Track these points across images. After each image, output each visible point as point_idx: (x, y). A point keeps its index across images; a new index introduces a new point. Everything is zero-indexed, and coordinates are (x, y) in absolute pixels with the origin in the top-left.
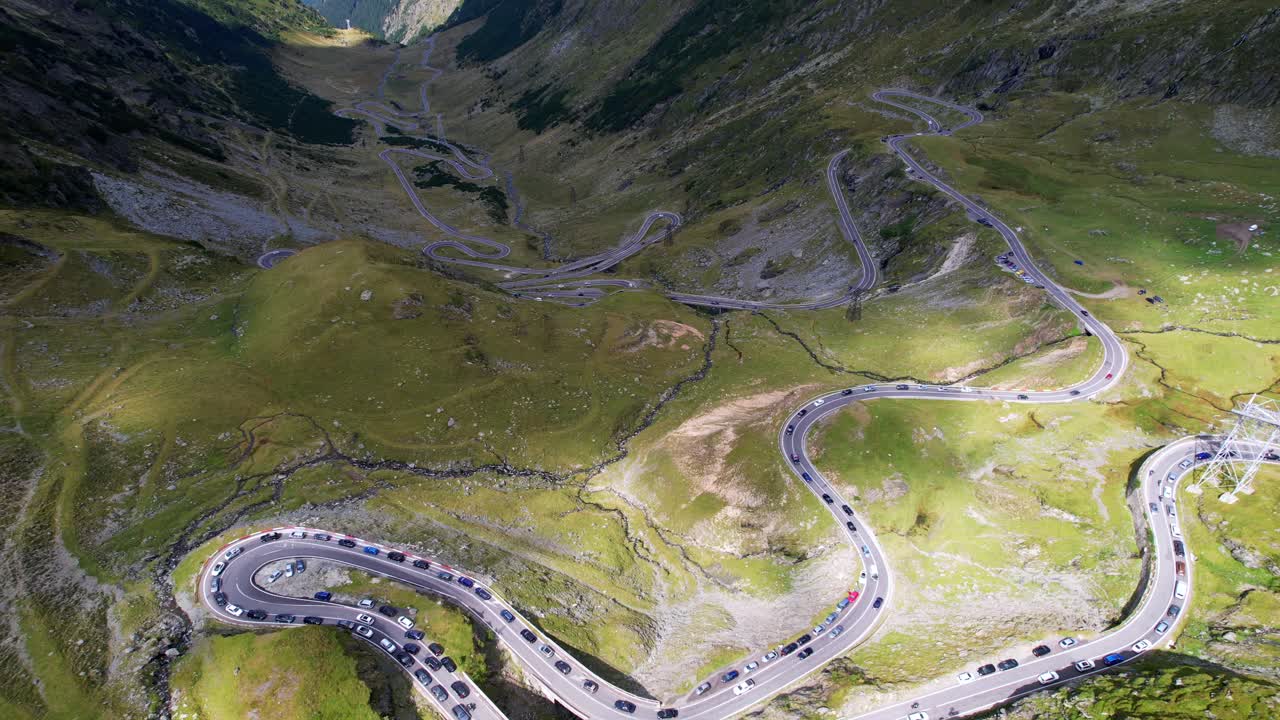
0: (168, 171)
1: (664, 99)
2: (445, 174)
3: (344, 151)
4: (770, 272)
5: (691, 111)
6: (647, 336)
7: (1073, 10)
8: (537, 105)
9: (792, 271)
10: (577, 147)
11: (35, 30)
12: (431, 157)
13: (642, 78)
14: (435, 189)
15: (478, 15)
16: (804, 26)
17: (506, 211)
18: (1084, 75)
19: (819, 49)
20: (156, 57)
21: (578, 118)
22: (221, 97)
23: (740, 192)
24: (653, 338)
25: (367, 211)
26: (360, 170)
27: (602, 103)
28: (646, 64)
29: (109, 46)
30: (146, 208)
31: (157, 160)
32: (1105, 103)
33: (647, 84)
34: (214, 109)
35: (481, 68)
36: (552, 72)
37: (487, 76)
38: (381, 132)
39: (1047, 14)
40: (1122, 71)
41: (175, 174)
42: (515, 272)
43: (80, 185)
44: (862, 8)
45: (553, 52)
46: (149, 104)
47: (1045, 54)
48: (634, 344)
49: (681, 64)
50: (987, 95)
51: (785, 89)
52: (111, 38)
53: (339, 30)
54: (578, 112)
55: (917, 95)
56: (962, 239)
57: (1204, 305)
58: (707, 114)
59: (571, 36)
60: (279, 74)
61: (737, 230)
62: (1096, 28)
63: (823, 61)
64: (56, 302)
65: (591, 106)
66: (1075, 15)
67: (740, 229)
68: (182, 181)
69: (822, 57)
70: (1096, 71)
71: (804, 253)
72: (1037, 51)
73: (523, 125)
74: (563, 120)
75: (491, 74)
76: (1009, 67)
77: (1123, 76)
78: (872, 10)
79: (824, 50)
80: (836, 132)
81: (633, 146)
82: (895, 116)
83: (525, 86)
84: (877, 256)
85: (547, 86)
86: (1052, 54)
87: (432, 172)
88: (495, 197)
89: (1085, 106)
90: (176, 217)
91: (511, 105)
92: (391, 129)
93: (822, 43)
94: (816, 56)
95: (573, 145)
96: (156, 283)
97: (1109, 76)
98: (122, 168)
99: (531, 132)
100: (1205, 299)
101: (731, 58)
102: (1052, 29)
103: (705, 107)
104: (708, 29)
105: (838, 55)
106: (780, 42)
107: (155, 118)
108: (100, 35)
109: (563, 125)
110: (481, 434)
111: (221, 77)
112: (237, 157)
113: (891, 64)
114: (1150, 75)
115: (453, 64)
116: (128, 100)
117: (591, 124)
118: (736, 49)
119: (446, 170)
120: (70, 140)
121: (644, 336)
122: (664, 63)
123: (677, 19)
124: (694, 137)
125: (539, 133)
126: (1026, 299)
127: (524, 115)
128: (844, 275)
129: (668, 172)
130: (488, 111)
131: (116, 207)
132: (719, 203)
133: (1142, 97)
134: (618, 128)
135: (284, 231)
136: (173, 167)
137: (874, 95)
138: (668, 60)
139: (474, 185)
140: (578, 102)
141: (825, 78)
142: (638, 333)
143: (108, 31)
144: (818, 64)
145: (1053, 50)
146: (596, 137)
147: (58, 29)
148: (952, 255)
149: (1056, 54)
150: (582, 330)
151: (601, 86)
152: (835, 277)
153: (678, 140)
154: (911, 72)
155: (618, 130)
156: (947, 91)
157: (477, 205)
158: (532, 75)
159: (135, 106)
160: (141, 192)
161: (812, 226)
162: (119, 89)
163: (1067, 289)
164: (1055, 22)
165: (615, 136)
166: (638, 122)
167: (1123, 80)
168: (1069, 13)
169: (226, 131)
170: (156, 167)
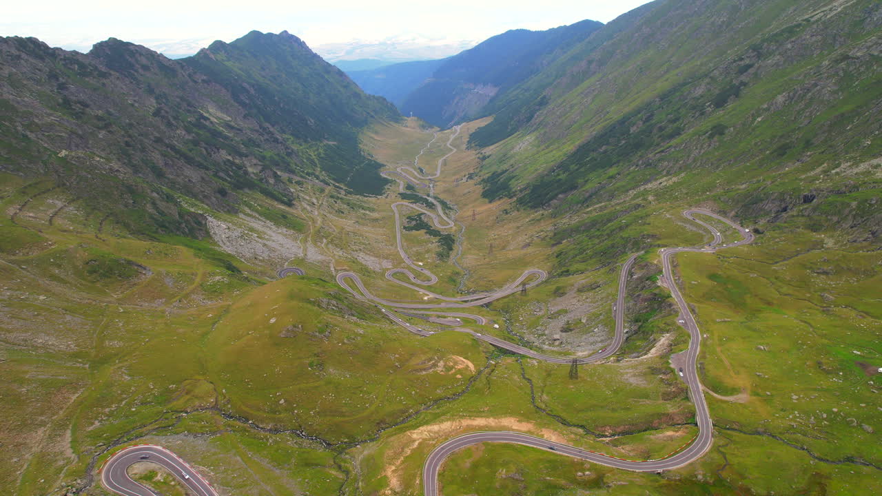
0: (254, 214)
1: (564, 192)
2: (424, 223)
3: (372, 200)
4: (566, 329)
5: (578, 203)
6: (437, 366)
7: (837, 170)
8: (497, 182)
9: (577, 330)
10: (509, 215)
11: (221, 128)
12: (420, 209)
13: (558, 175)
14: (414, 232)
15: (490, 115)
16: (658, 156)
17: (451, 252)
18: (827, 220)
19: (665, 173)
20: (279, 141)
21: (515, 195)
22: (313, 162)
23: (581, 266)
24: (440, 367)
25: (364, 244)
26: (375, 215)
27: (532, 188)
28: (562, 166)
29: (255, 136)
30: (228, 238)
31: (250, 207)
32: (835, 244)
33: (560, 180)
34: (303, 172)
35: (478, 151)
36: (512, 161)
37: (479, 158)
38: (401, 189)
39: (819, 170)
40: (855, 222)
41: (257, 216)
42: (431, 296)
43: (199, 223)
44: (697, 148)
45: (517, 149)
46: (260, 172)
47: (808, 199)
48: (425, 370)
49: (582, 170)
50: (762, 222)
51: (636, 197)
52: (257, 131)
53: (406, 118)
54: (516, 191)
55: (715, 216)
56: (668, 335)
57: (796, 421)
58: (588, 206)
59: (530, 138)
60: (360, 145)
61: (563, 294)
62: (846, 186)
63: (665, 182)
64: (140, 298)
65: (525, 189)
66: (837, 173)
67: (566, 293)
68: (259, 220)
69: (665, 178)
70: (835, 219)
71: (587, 320)
72: (801, 197)
73: (485, 195)
74: (506, 196)
75: (481, 156)
76: (781, 205)
77: (855, 226)
78: (702, 151)
79: (668, 174)
80: (649, 236)
81: (539, 220)
82: (694, 229)
83: (494, 169)
84: (627, 332)
85: (506, 171)
86: (813, 200)
87: (417, 220)
88: (448, 242)
89: (819, 245)
90: (242, 244)
91: (483, 180)
92: (409, 187)
93: (667, 169)
94: (662, 178)
95: (507, 213)
96: (193, 292)
97: (843, 225)
98: (229, 212)
99: (487, 200)
100: (798, 417)
101: (612, 171)
102: (818, 182)
103: (586, 201)
104: (604, 148)
105: (675, 179)
106: (642, 164)
107: (261, 180)
108: (253, 130)
109: (505, 199)
110: (296, 411)
111: (318, 150)
112: (303, 203)
113: (704, 192)
114: (874, 229)
115: (464, 146)
116: (250, 170)
117: (521, 202)
118: (615, 165)
119: (425, 220)
120: (205, 196)
121: (435, 365)
122: (573, 167)
123: (589, 139)
124: (575, 220)
125: (490, 202)
126: (674, 390)
127: (487, 188)
128: (602, 341)
129: (553, 242)
130: (470, 182)
131: (214, 236)
132: (567, 271)
133: (865, 243)
134: (534, 207)
135: (301, 255)
136: (257, 211)
137: (686, 213)
138: (576, 165)
139: (439, 232)
140: (516, 185)
141: (660, 195)
142: (431, 363)
143: (258, 128)
144: (661, 183)
145: (813, 197)
146: (522, 209)
147: (232, 128)
148: (658, 345)
149: (815, 200)
150: (397, 356)
151: (534, 175)
152: (596, 342)
153: (566, 221)
154: (716, 199)
155: (535, 207)
156: (736, 216)
157: (434, 245)
158: (501, 161)
159: (253, 173)
160: (229, 228)
161: (599, 303)
162: (248, 164)
163: (704, 388)
164: (822, 176)
165: (533, 211)
166: (546, 205)
167: (854, 229)
168: (833, 172)
169: (304, 186)
170: (248, 210)
